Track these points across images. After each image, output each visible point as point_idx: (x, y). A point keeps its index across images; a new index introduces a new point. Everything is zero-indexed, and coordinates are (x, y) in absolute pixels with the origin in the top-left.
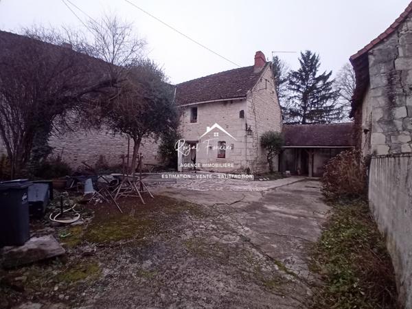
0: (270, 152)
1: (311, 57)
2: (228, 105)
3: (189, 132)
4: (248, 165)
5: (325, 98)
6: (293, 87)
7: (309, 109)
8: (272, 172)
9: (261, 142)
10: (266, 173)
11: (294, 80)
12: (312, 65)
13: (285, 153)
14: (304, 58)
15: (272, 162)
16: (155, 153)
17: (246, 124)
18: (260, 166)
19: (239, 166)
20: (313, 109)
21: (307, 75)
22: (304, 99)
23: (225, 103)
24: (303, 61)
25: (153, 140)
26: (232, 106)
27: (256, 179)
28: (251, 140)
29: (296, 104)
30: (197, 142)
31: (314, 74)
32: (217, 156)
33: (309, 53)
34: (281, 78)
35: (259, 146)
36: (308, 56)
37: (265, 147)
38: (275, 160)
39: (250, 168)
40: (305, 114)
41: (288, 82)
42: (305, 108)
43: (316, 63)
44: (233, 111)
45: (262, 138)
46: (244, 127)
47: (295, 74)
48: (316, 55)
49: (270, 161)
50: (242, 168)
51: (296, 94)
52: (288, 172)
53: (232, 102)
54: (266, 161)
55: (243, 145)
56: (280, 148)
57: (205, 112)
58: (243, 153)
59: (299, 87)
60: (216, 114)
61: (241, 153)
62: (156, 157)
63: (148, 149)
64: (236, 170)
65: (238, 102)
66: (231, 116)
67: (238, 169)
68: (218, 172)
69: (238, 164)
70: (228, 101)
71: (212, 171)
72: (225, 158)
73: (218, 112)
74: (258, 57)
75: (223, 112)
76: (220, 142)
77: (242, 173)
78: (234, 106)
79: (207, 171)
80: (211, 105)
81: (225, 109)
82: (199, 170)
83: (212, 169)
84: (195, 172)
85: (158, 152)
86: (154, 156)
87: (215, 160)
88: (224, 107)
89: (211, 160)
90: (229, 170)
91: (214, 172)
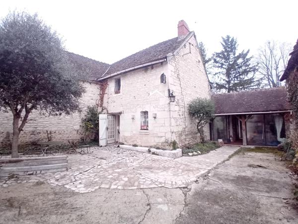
0: (201, 121)
1: (230, 40)
2: (149, 71)
3: (113, 104)
4: (174, 138)
5: (246, 72)
6: (217, 65)
7: (232, 82)
8: (203, 141)
9: (189, 110)
10: (197, 144)
11: (218, 59)
12: (232, 46)
13: (215, 121)
14: (225, 41)
15: (203, 132)
16: (77, 127)
17: (169, 90)
18: (190, 136)
19: (163, 140)
20: (236, 82)
21: (228, 55)
22: (228, 74)
23: (146, 69)
24: (224, 44)
26: (153, 71)
27: (184, 153)
28: (177, 108)
29: (221, 79)
30: (120, 113)
31: (234, 54)
32: (140, 128)
33: (228, 37)
34: (207, 58)
35: (186, 115)
36: (228, 40)
37: (194, 115)
38: (206, 129)
39: (177, 141)
40: (229, 87)
41: (213, 61)
42: (229, 82)
43: (235, 44)
44: (154, 77)
45: (190, 106)
46: (167, 94)
47: (218, 55)
48: (235, 38)
49: (200, 131)
51: (220, 70)
52: (220, 140)
53: (152, 67)
54: (196, 131)
55: (166, 114)
56: (210, 117)
57: (127, 82)
58: (167, 124)
59: (222, 64)
60: (138, 82)
61: (164, 124)
62: (78, 131)
63: (68, 123)
64: (160, 144)
65: (158, 67)
66: (152, 82)
67: (162, 143)
68: (141, 146)
69: (162, 137)
70: (149, 67)
71: (135, 146)
72: (148, 130)
73: (139, 80)
74: (182, 26)
75: (144, 80)
76: (142, 112)
77: (167, 147)
78: (155, 71)
79: (130, 145)
80: (133, 73)
81: (146, 76)
82: (123, 144)
83: (135, 143)
84: (118, 146)
85: (80, 126)
86: (75, 130)
87: (138, 133)
88: (145, 74)
89: (134, 132)
90: (152, 144)
91: (137, 146)
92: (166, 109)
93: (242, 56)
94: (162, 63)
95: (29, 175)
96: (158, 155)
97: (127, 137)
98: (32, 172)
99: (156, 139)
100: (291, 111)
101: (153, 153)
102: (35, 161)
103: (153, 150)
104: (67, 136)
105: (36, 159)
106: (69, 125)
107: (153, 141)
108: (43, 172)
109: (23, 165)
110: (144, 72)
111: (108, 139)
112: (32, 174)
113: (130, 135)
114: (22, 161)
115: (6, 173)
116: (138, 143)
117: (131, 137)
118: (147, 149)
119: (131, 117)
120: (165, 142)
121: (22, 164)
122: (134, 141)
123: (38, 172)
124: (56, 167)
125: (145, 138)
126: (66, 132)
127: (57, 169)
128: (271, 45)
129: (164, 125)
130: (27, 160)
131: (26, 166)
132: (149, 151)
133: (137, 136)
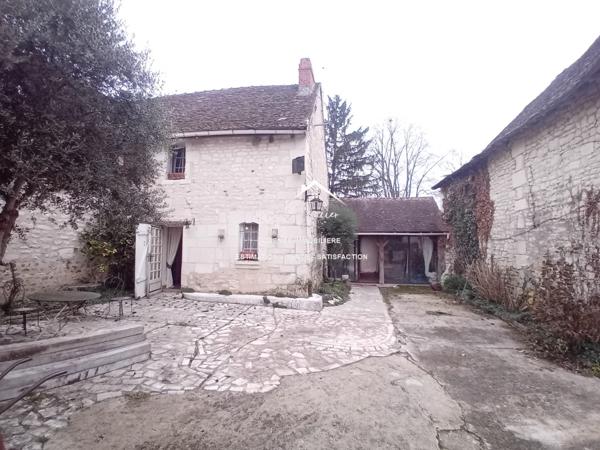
1: (340, 104)
2: (262, 145)
16: (67, 252)
19: (291, 278)
23: (256, 139)
25: (66, 217)
26: (273, 148)
30: (187, 224)
31: (344, 130)
32: (237, 257)
36: (338, 104)
43: (347, 114)
44: (275, 159)
48: (348, 104)
50: (298, 283)
52: (345, 276)
53: (271, 138)
55: (299, 231)
57: (205, 157)
60: (234, 162)
61: (295, 249)
62: (69, 262)
63: (47, 243)
64: (285, 287)
65: (285, 140)
66: (271, 168)
67: (289, 285)
68: (240, 293)
69: (288, 273)
70: (265, 137)
71: (225, 292)
72: (257, 260)
73: (238, 160)
74: (305, 68)
75: (251, 160)
76: (245, 225)
77: (299, 292)
78: (276, 148)
79: (211, 292)
80: (221, 142)
81: (256, 153)
82: (192, 291)
83: (225, 286)
84: (183, 297)
85: (75, 249)
86: (63, 261)
87: (233, 266)
88: (254, 148)
89: (222, 265)
90: (268, 288)
91: (230, 293)
92: (299, 223)
93: (357, 135)
94: (293, 136)
95: (70, 383)
96: (286, 307)
97: (202, 275)
98: (76, 376)
99: (275, 277)
100: (448, 235)
101: (276, 305)
102: (77, 345)
103: (273, 299)
104: (44, 274)
105: (78, 341)
106: (48, 246)
107: (268, 283)
108: (101, 370)
109: (46, 359)
110: (250, 144)
111: (150, 282)
112: (78, 380)
113: (210, 271)
114: (44, 348)
115: (12, 388)
116: (233, 285)
117: (214, 276)
118: (261, 298)
119: (217, 234)
120: (296, 283)
121: (44, 356)
122: (221, 283)
123: (92, 372)
124: (129, 354)
125: (248, 277)
126: (41, 265)
127: (130, 358)
128: (393, 124)
129: (293, 251)
130: (57, 345)
131: (54, 360)
132: (266, 302)
133: (230, 273)
